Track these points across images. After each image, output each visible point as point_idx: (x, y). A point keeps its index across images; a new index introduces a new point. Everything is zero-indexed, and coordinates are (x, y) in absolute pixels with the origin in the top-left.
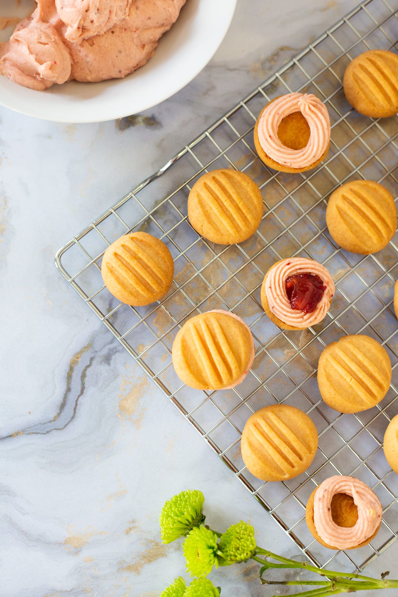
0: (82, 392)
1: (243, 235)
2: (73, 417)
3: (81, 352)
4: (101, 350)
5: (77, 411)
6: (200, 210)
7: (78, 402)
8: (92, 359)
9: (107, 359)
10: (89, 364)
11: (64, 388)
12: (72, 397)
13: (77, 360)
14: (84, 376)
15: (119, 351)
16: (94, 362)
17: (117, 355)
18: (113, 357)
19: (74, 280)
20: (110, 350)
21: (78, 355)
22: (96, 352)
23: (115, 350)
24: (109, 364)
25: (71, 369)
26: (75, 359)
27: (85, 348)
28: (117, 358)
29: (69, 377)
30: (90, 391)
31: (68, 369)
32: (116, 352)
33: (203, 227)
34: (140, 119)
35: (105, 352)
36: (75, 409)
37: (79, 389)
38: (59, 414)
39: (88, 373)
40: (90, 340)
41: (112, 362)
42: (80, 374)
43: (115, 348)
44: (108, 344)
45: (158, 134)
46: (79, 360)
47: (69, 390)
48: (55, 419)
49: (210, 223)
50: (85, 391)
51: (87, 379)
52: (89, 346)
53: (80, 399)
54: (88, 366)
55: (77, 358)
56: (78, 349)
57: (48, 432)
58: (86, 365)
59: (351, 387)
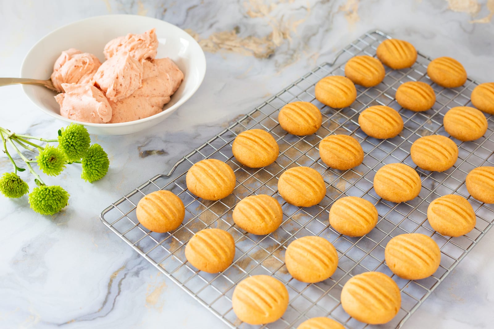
0: (119, 294)
1: (223, 189)
2: (112, 309)
3: (118, 271)
4: (132, 269)
5: (115, 305)
6: (193, 177)
7: (116, 300)
8: (126, 275)
9: (137, 274)
10: (123, 277)
11: (106, 291)
12: (112, 297)
13: (115, 275)
14: (120, 284)
15: (145, 269)
16: (127, 276)
17: (144, 271)
18: (141, 272)
19: (112, 226)
20: (138, 268)
21: (116, 273)
22: (129, 270)
23: (142, 268)
24: (138, 276)
25: (111, 281)
26: (114, 275)
27: (121, 268)
28: (144, 273)
29: (110, 285)
30: (124, 293)
31: (108, 281)
32: (143, 269)
33: (197, 186)
34: (154, 152)
35: (135, 269)
36: (114, 304)
37: (117, 292)
38: (102, 308)
39: (123, 282)
40: (125, 264)
41: (140, 275)
42: (117, 283)
43: (142, 267)
44: (137, 265)
45: (165, 158)
46: (117, 275)
47: (109, 293)
48: (99, 311)
49: (200, 183)
50: (121, 293)
51: (122, 287)
52: (124, 267)
53: (118, 298)
54: (123, 279)
55: (115, 274)
56: (116, 269)
57: (94, 319)
58: (122, 278)
59: (309, 260)
